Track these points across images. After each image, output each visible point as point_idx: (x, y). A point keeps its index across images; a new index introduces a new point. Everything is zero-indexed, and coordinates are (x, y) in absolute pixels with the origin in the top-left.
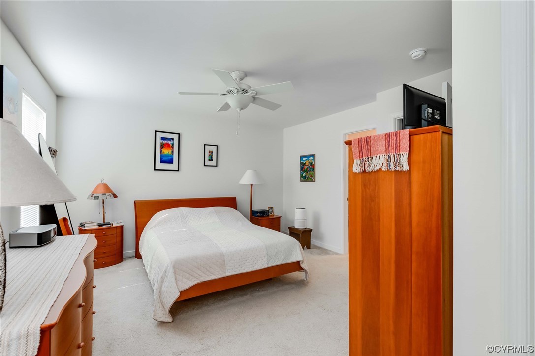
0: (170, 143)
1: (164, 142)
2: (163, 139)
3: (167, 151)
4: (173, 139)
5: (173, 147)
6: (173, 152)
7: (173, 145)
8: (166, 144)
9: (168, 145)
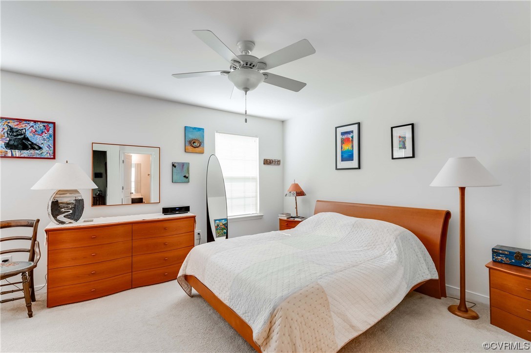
0: (350, 136)
1: (345, 137)
2: (343, 134)
3: (347, 147)
4: (352, 132)
5: (352, 141)
6: (353, 146)
7: (352, 137)
8: (346, 138)
9: (348, 139)
